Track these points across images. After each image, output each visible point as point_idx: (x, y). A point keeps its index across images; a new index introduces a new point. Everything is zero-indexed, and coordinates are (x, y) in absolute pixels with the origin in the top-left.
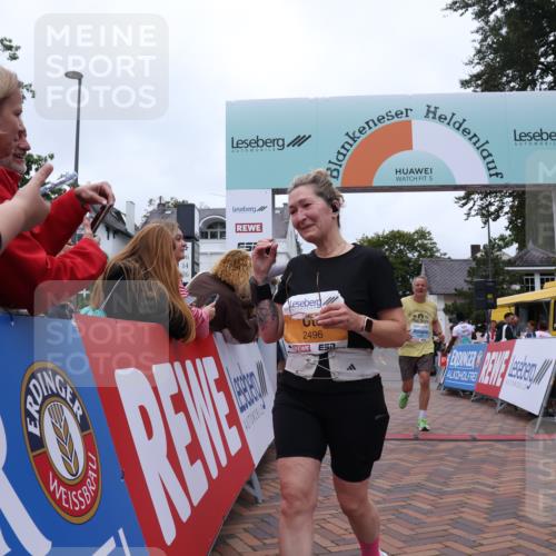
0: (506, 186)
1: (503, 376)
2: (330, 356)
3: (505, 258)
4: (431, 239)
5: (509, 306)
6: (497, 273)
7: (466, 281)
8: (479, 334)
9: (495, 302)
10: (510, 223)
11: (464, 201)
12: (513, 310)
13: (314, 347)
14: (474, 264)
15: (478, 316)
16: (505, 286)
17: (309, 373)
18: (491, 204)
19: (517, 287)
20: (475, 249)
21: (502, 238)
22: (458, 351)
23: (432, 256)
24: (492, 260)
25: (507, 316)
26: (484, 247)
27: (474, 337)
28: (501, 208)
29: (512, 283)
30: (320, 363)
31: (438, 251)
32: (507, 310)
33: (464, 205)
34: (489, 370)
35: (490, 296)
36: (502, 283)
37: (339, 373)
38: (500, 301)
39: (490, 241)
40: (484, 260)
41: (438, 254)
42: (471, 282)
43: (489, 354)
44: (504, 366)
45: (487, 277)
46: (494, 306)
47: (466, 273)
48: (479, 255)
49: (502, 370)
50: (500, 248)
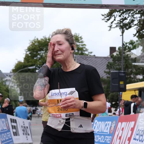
0: (136, 6)
1: (129, 139)
2: (71, 120)
3: (133, 57)
4: (82, 42)
5: (135, 90)
6: (127, 67)
7: (105, 72)
8: (113, 109)
9: (125, 87)
10: (137, 32)
11: (108, 18)
12: (137, 93)
13: (63, 115)
14: (111, 61)
15: (113, 96)
16: (132, 76)
17: (60, 128)
18: (126, 19)
19: (141, 77)
20: (112, 49)
21: (132, 43)
22: (99, 121)
23: (82, 54)
24: (124, 58)
25: (133, 97)
26: (119, 49)
27: (110, 111)
28: (133, 21)
29: (137, 74)
30: (66, 123)
31: (87, 50)
32: (133, 93)
33: (108, 20)
34: (120, 135)
35: (122, 83)
36: (131, 74)
37: (75, 129)
38: (129, 86)
39: (123, 44)
40: (118, 58)
41: (86, 53)
42: (108, 73)
43: (120, 123)
44: (130, 132)
45: (120, 69)
46: (124, 90)
47: (106, 66)
48: (115, 54)
49: (129, 136)
50: (130, 50)
